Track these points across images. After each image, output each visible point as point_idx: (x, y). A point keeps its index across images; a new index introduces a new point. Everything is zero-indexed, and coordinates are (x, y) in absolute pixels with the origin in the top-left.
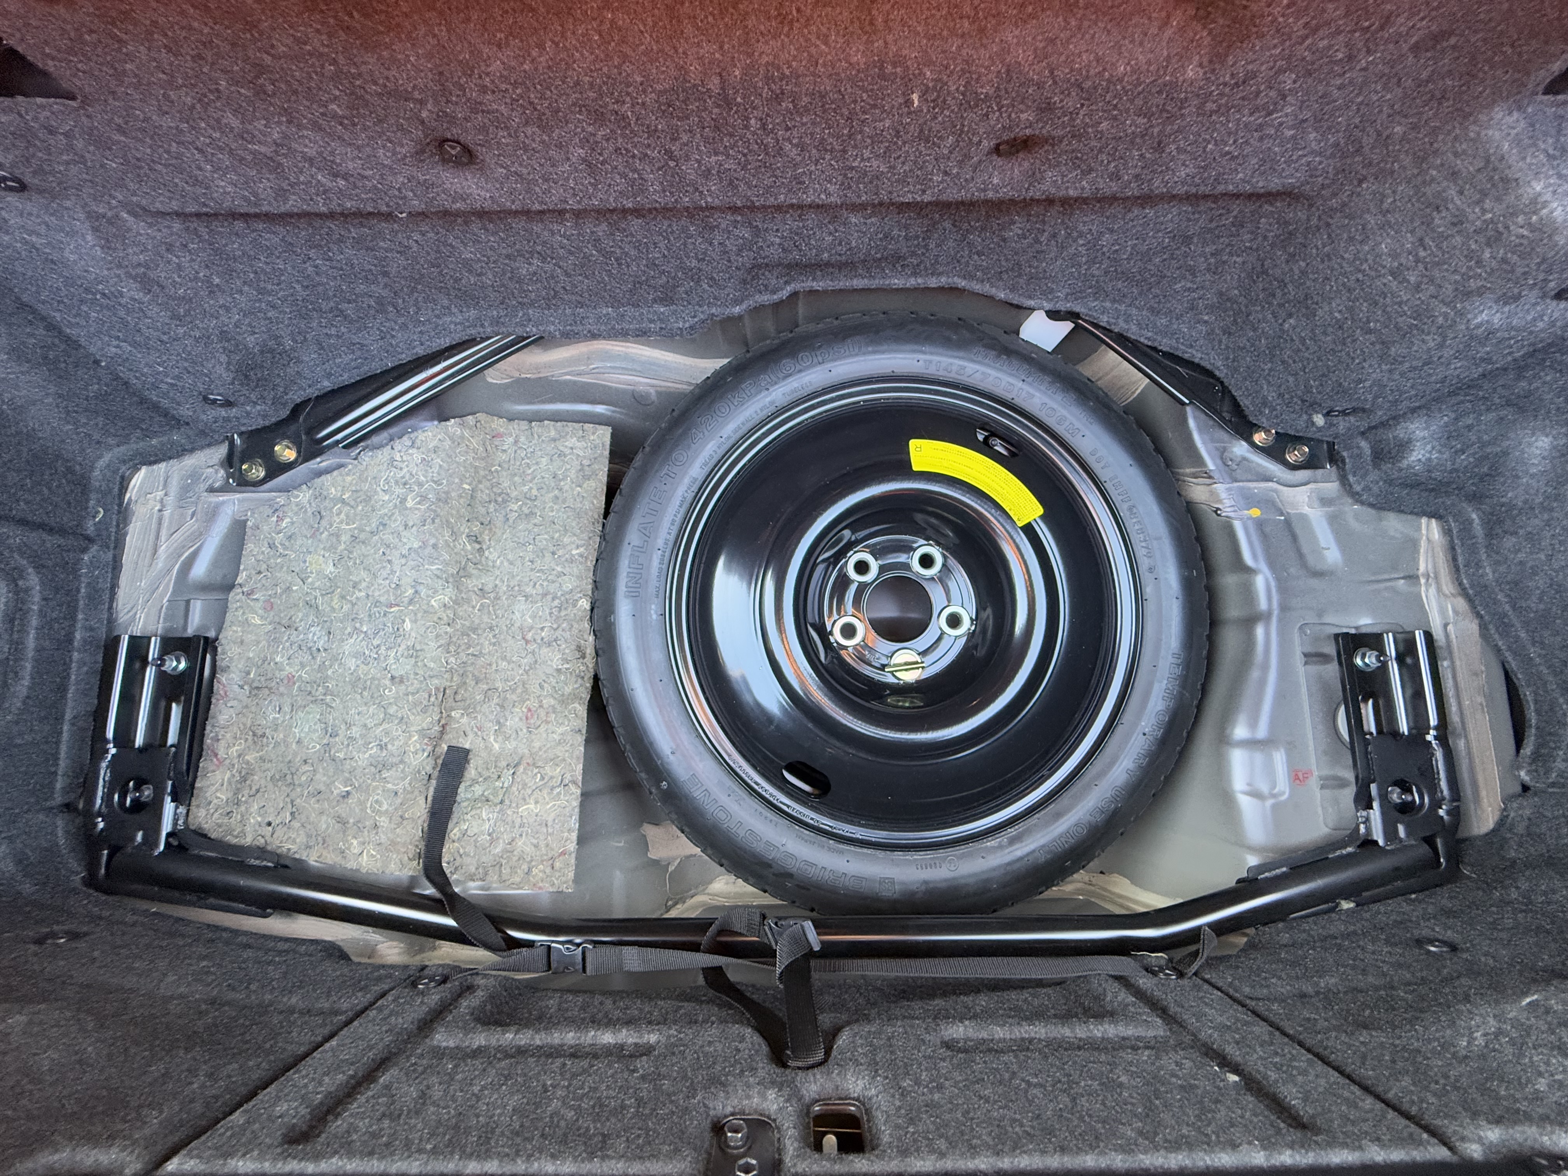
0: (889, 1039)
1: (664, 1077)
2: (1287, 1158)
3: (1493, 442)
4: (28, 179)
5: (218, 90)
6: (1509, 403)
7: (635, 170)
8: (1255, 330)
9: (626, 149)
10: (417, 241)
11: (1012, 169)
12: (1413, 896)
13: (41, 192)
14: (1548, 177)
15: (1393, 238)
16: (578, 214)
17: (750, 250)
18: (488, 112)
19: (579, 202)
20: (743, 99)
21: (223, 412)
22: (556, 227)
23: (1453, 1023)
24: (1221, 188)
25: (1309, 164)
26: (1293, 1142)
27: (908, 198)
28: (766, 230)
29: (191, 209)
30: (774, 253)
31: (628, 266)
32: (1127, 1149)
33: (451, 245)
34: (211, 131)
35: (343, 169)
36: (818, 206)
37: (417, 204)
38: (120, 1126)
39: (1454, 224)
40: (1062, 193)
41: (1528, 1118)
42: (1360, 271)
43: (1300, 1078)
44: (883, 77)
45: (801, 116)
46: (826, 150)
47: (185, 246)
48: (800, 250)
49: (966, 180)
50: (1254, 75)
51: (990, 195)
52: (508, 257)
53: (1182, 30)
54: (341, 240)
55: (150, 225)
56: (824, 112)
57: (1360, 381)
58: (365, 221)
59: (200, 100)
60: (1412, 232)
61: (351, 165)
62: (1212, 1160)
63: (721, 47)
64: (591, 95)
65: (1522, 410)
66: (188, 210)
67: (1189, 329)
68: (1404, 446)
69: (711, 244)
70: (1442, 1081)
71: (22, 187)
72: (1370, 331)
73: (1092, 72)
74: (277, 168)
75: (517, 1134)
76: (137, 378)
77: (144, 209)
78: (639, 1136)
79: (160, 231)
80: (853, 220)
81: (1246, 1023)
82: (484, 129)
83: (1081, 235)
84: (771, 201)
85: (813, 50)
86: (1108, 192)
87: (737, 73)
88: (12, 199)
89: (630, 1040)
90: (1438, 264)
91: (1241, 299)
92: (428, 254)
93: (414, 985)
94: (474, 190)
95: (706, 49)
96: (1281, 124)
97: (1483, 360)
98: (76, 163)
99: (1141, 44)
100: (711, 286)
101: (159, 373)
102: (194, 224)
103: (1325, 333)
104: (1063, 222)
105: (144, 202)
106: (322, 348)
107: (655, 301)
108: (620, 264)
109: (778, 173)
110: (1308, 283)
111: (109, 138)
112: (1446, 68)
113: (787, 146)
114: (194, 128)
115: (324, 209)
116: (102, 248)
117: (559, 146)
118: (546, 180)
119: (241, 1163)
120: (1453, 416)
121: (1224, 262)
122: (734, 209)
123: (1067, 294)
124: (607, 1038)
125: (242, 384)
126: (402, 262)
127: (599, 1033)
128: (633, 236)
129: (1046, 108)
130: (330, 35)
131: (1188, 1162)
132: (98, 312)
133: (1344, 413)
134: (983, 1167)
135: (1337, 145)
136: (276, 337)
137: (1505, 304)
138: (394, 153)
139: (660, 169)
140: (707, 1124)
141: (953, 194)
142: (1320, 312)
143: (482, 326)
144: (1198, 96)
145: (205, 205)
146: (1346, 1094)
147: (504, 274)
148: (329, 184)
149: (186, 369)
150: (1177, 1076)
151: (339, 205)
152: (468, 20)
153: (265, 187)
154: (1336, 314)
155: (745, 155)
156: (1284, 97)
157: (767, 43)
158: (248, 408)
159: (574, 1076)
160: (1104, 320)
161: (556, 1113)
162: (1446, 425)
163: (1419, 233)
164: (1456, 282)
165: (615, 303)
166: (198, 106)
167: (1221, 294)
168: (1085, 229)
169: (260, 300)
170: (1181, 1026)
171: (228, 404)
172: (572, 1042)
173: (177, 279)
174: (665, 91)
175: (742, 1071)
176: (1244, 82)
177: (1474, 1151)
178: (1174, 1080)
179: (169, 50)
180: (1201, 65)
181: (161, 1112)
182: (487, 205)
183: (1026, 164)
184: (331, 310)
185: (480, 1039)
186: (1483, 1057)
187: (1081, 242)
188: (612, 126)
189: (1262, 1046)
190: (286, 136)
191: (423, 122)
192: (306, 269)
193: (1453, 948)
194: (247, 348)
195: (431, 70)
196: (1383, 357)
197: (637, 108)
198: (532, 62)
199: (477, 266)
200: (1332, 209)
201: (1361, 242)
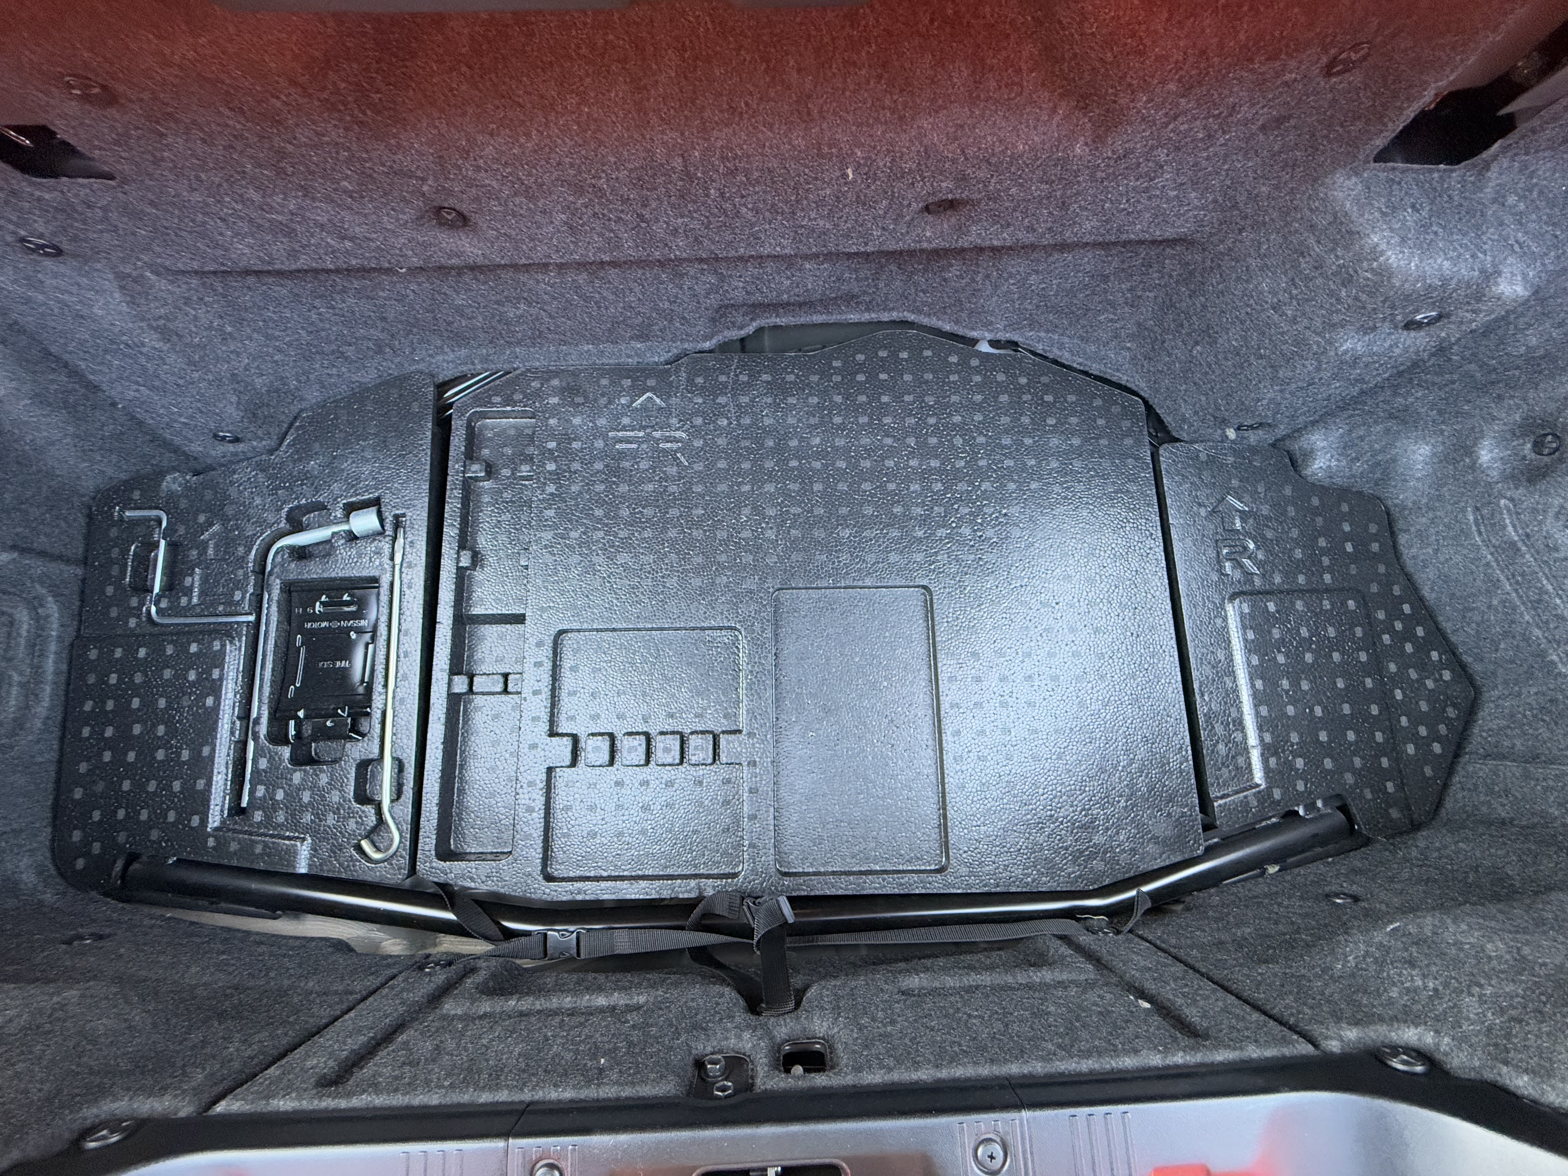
0: (852, 990)
1: (652, 1026)
2: (1179, 1058)
3: (1383, 451)
4: (65, 246)
5: (244, 172)
6: (1391, 416)
7: (612, 231)
8: (1169, 355)
9: (603, 215)
10: (413, 291)
11: (942, 224)
12: (1330, 859)
13: (75, 256)
14: (1382, 230)
15: (1271, 278)
16: (561, 266)
17: (717, 292)
18: (482, 186)
19: (561, 257)
20: (703, 173)
21: (231, 448)
22: (540, 277)
23: (1332, 952)
24: (1124, 237)
25: (1195, 216)
26: (1186, 1046)
27: (854, 249)
28: (730, 276)
29: (210, 268)
30: (738, 295)
31: (607, 308)
32: (1047, 1058)
33: (445, 294)
34: (234, 204)
35: (350, 233)
36: (775, 256)
37: (415, 261)
38: (169, 1081)
39: (1316, 268)
40: (987, 243)
41: (1381, 1019)
42: (1248, 306)
43: (1202, 1003)
44: (821, 155)
45: (754, 186)
46: (778, 213)
47: (202, 299)
48: (763, 292)
49: (902, 234)
50: (1132, 151)
51: (925, 245)
52: (498, 302)
53: (1066, 117)
54: (344, 290)
55: (172, 282)
56: (774, 182)
57: (1259, 400)
58: (366, 275)
59: (227, 181)
60: (1285, 273)
61: (357, 230)
62: (1117, 1063)
63: (682, 134)
64: (572, 172)
65: (1404, 422)
66: (206, 269)
67: (1116, 354)
68: (1309, 455)
69: (681, 288)
70: (1319, 997)
71: (59, 252)
72: (1261, 357)
73: (996, 151)
74: (290, 233)
75: (524, 1071)
76: (153, 418)
77: (167, 269)
78: (630, 1068)
79: (179, 286)
80: (808, 266)
81: (1166, 965)
82: (477, 199)
83: (1011, 275)
84: (733, 253)
85: (760, 135)
86: (1027, 242)
87: (697, 154)
88: (48, 263)
89: (622, 1002)
90: (1307, 300)
91: (1156, 329)
92: (424, 301)
93: (421, 968)
94: (468, 249)
95: (671, 136)
96: (1164, 187)
97: (1357, 380)
98: (108, 231)
99: (1035, 128)
100: (682, 324)
101: (173, 414)
102: (211, 280)
103: (1226, 359)
104: (994, 265)
105: (168, 263)
106: (323, 387)
107: (632, 338)
108: (599, 307)
109: (737, 231)
110: (1209, 316)
111: (142, 211)
112: (1294, 142)
113: (744, 210)
114: (219, 202)
115: (331, 267)
116: (127, 303)
117: (544, 212)
118: (532, 240)
119: (281, 1103)
120: (1347, 428)
121: (1140, 297)
122: (701, 260)
123: (1005, 326)
124: (601, 1001)
125: (250, 422)
126: (400, 308)
127: (594, 997)
128: (610, 282)
129: (962, 179)
130: (347, 129)
131: (1097, 1066)
132: (121, 360)
133: (1251, 427)
134: (924, 1077)
135: (1215, 201)
136: (282, 378)
137: (1365, 334)
138: (398, 220)
139: (633, 229)
140: (690, 1060)
141: (892, 246)
142: (1220, 341)
143: (473, 363)
144: (1088, 167)
145: (223, 264)
146: (1238, 1011)
147: (493, 317)
148: (337, 246)
149: (199, 409)
150: (1098, 1005)
151: (345, 262)
152: (464, 114)
153: (279, 249)
154: (1233, 342)
155: (707, 217)
156: (1162, 167)
157: (720, 131)
158: (255, 443)
159: (572, 1028)
160: (1040, 348)
161: (557, 1055)
162: (1342, 436)
163: (1291, 274)
164: (1323, 316)
165: (595, 340)
166: (225, 185)
167: (1139, 325)
168: (1014, 271)
169: (267, 346)
170: (1111, 971)
171: (236, 440)
172: (568, 1006)
173: (194, 329)
174: (636, 168)
175: (721, 1019)
176: (1125, 156)
177: (1334, 1046)
178: (1094, 1008)
179: (204, 141)
180: (1086, 144)
181: (204, 1069)
182: (480, 261)
183: (953, 220)
184: (333, 352)
185: (486, 1006)
186: (1353, 975)
187: (1012, 281)
188: (590, 196)
189: (1175, 981)
190: (301, 208)
191: (423, 195)
192: (310, 317)
193: (1356, 899)
194: (255, 389)
195: (432, 154)
196: (1274, 379)
197: (612, 182)
198: (520, 146)
199: (468, 311)
200: (1221, 253)
201: (1247, 281)
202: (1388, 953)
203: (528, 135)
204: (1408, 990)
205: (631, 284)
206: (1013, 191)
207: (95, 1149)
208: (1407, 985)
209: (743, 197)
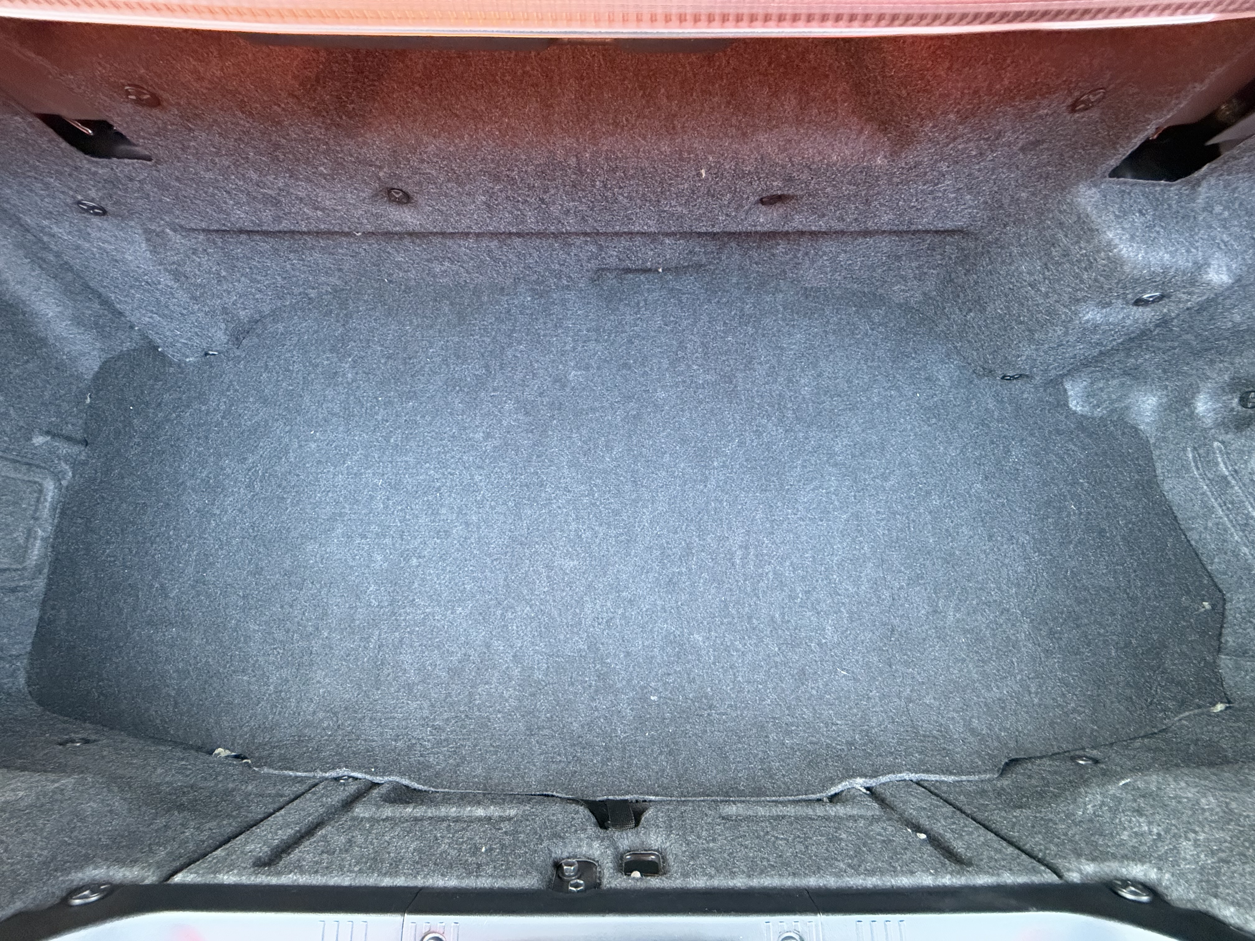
0: (682, 813)
1: (520, 833)
2: (947, 880)
3: (1120, 399)
4: (109, 208)
5: (247, 158)
6: (1125, 373)
7: (519, 210)
8: (949, 319)
9: (513, 197)
10: (365, 250)
11: (772, 213)
13: (115, 216)
14: (1116, 229)
15: (1029, 262)
16: (478, 235)
17: (597, 259)
18: (424, 174)
19: (480, 228)
20: (592, 169)
22: (462, 242)
23: (1075, 801)
24: (913, 227)
25: (970, 214)
26: (953, 871)
27: (704, 230)
28: (608, 247)
29: (215, 227)
30: (613, 261)
31: (511, 267)
32: (839, 875)
33: (389, 253)
34: (237, 181)
35: (322, 205)
36: (643, 233)
37: (369, 228)
38: (139, 855)
39: (1064, 256)
40: (807, 229)
41: (1114, 857)
42: (1011, 283)
43: (967, 837)
44: (681, 159)
45: (630, 180)
46: (647, 200)
47: (205, 250)
48: (631, 260)
49: (741, 220)
50: (920, 163)
51: (759, 228)
52: (428, 260)
53: (870, 137)
54: (312, 248)
55: (184, 237)
56: (645, 178)
57: (1019, 356)
58: (330, 236)
59: (234, 163)
60: (1040, 259)
61: (328, 203)
62: (896, 881)
63: (578, 140)
64: (492, 166)
65: (1136, 378)
66: (212, 228)
69: (569, 254)
70: (1063, 837)
71: (105, 212)
72: (1021, 323)
73: (816, 160)
74: (277, 203)
75: (417, 863)
76: (160, 338)
77: (181, 227)
78: (502, 865)
79: (190, 240)
80: (667, 241)
81: (938, 806)
82: (420, 183)
83: (825, 253)
84: (610, 230)
85: (636, 143)
86: (838, 228)
87: (587, 155)
88: (95, 220)
89: (497, 814)
90: (1057, 280)
91: (938, 298)
92: (372, 257)
93: (337, 780)
94: (410, 220)
95: (568, 141)
96: (945, 190)
97: (1097, 344)
98: (142, 198)
99: (846, 144)
101: (177, 336)
102: (214, 236)
103: (993, 323)
104: (812, 245)
105: (183, 223)
108: (505, 267)
109: (615, 213)
110: (980, 289)
111: (169, 184)
112: (1046, 160)
113: (621, 198)
114: (226, 179)
115: (305, 229)
116: (151, 252)
117: (469, 194)
118: (458, 215)
119: (226, 877)
120: (1089, 381)
121: (926, 273)
122: (586, 234)
124: (480, 812)
125: (233, 344)
126: (353, 262)
127: (474, 808)
128: (515, 248)
129: (789, 179)
130: (327, 129)
131: (879, 883)
132: (141, 294)
133: (1013, 377)
134: (739, 885)
135: (986, 203)
136: (260, 312)
137: (1104, 307)
138: (358, 196)
139: (535, 209)
140: (550, 862)
141: (733, 228)
142: (989, 309)
144: (886, 174)
145: (224, 225)
146: (996, 846)
147: (424, 270)
148: (311, 214)
149: (196, 333)
150: (881, 835)
151: (316, 227)
152: (415, 121)
153: (267, 215)
154: (999, 311)
155: (592, 202)
156: (944, 176)
157: (606, 138)
159: (457, 832)
161: (444, 852)
162: (1086, 387)
163: (1044, 259)
164: (1070, 293)
166: (232, 167)
167: (925, 294)
168: (827, 250)
169: (251, 287)
170: (893, 809)
172: (454, 815)
173: (198, 273)
174: (541, 164)
175: (576, 831)
176: (915, 167)
177: (1074, 877)
178: (878, 837)
179: (220, 134)
180: (885, 157)
181: (165, 848)
182: (417, 229)
183: (781, 210)
184: (300, 294)
185: (388, 811)
186: (1091, 821)
187: (825, 258)
188: (505, 184)
189: (945, 819)
190: (287, 185)
191: (379, 179)
192: (285, 266)
193: (1096, 761)
194: (239, 319)
195: (389, 149)
196: (1031, 340)
197: (522, 174)
198: (455, 146)
199: (405, 266)
200: (990, 242)
201: (1010, 264)
202: (1120, 804)
203: (461, 137)
204: (1136, 833)
205: (531, 251)
206: (828, 190)
207: (81, 906)
208: (1136, 829)
209: (621, 188)
